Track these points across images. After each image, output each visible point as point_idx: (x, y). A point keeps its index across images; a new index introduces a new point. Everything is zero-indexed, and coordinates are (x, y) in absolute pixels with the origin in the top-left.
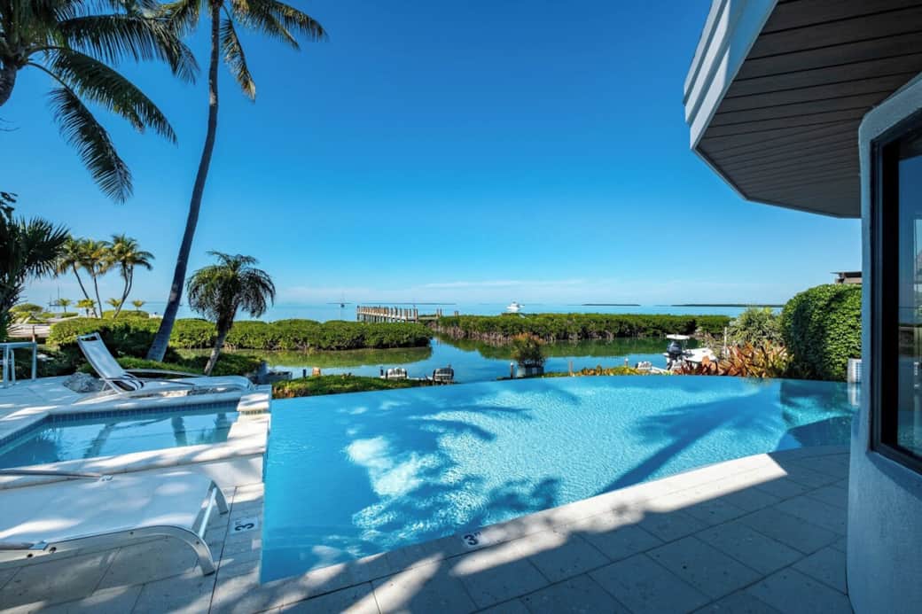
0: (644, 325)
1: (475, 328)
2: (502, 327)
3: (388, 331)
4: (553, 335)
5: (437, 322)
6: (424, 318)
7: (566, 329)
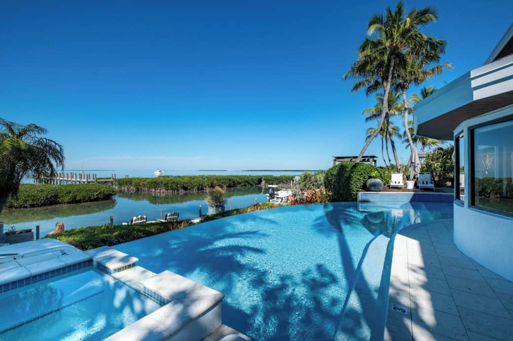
0: (240, 181)
1: (144, 186)
2: (165, 185)
3: (79, 191)
4: (195, 188)
5: (112, 182)
6: (101, 180)
7: (202, 184)
